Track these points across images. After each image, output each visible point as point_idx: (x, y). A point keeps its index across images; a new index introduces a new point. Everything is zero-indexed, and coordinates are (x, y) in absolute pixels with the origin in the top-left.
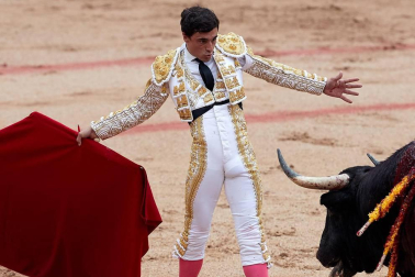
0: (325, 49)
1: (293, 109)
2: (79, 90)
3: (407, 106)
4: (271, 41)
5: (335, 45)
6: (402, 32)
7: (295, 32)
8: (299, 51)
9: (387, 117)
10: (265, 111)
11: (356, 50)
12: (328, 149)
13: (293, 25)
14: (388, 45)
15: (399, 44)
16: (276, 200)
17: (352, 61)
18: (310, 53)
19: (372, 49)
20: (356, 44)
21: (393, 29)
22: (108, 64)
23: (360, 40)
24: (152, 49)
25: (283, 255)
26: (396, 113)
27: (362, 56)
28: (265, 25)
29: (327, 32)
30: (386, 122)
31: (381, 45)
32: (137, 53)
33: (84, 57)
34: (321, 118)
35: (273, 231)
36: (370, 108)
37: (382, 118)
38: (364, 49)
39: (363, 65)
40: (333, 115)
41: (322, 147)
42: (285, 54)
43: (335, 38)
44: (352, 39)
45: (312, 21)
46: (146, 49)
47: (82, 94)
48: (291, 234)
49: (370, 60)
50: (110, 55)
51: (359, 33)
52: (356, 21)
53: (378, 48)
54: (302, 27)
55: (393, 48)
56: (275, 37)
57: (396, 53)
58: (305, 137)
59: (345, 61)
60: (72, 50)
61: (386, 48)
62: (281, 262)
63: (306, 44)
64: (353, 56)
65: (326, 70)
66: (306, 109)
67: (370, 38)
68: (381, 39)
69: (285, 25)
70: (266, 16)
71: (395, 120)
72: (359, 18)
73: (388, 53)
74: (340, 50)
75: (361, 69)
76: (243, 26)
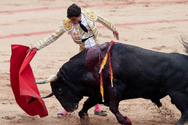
0: (107, 4)
2: (21, 19)
3: (136, 24)
4: (88, 2)
5: (110, 3)
8: (98, 5)
9: (129, 28)
11: (118, 5)
14: (129, 3)
15: (133, 2)
17: (116, 8)
18: (102, 6)
19: (123, 4)
20: (118, 2)
22: (30, 10)
24: (46, 5)
26: (132, 26)
27: (120, 6)
30: (128, 30)
32: (40, 6)
33: (22, 8)
36: (123, 25)
37: (127, 28)
38: (120, 4)
39: (120, 10)
41: (106, 39)
42: (93, 6)
46: (44, 5)
47: (22, 21)
49: (122, 8)
50: (31, 7)
53: (125, 4)
55: (131, 4)
57: (131, 5)
58: (100, 35)
59: (114, 8)
60: (18, 5)
61: (128, 4)
63: (100, 2)
65: (107, 12)
71: (132, 29)
73: (129, 5)
74: (112, 5)
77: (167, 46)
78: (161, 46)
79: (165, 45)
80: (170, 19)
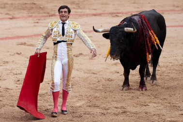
0: (31, 16)
1: (21, 35)
4: (14, 14)
5: (34, 15)
6: (55, 11)
7: (21, 11)
8: (23, 17)
10: (12, 36)
11: (40, 17)
12: (32, 47)
13: (21, 9)
16: (16, 63)
17: (39, 20)
18: (26, 18)
19: (45, 16)
20: (41, 15)
21: (52, 10)
23: (42, 13)
25: (18, 81)
27: (43, 18)
28: (12, 9)
29: (31, 11)
31: (48, 15)
34: (30, 38)
35: (15, 73)
38: (43, 16)
39: (43, 21)
40: (34, 37)
41: (30, 47)
42: (18, 18)
43: (34, 13)
44: (39, 13)
45: (27, 8)
48: (21, 74)
49: (45, 20)
51: (42, 11)
52: (40, 8)
53: (47, 16)
54: (24, 9)
55: (52, 16)
56: (15, 13)
57: (53, 17)
58: (25, 44)
59: (37, 20)
62: (18, 83)
63: (25, 15)
64: (40, 18)
65: (31, 23)
66: (25, 35)
67: (45, 13)
68: (48, 13)
69: (18, 9)
70: (12, 6)
72: (41, 7)
73: (50, 17)
74: (36, 17)
75: (42, 22)
76: (5, 9)
77: (84, 54)
78: (78, 53)
79: (82, 53)
80: (87, 30)
